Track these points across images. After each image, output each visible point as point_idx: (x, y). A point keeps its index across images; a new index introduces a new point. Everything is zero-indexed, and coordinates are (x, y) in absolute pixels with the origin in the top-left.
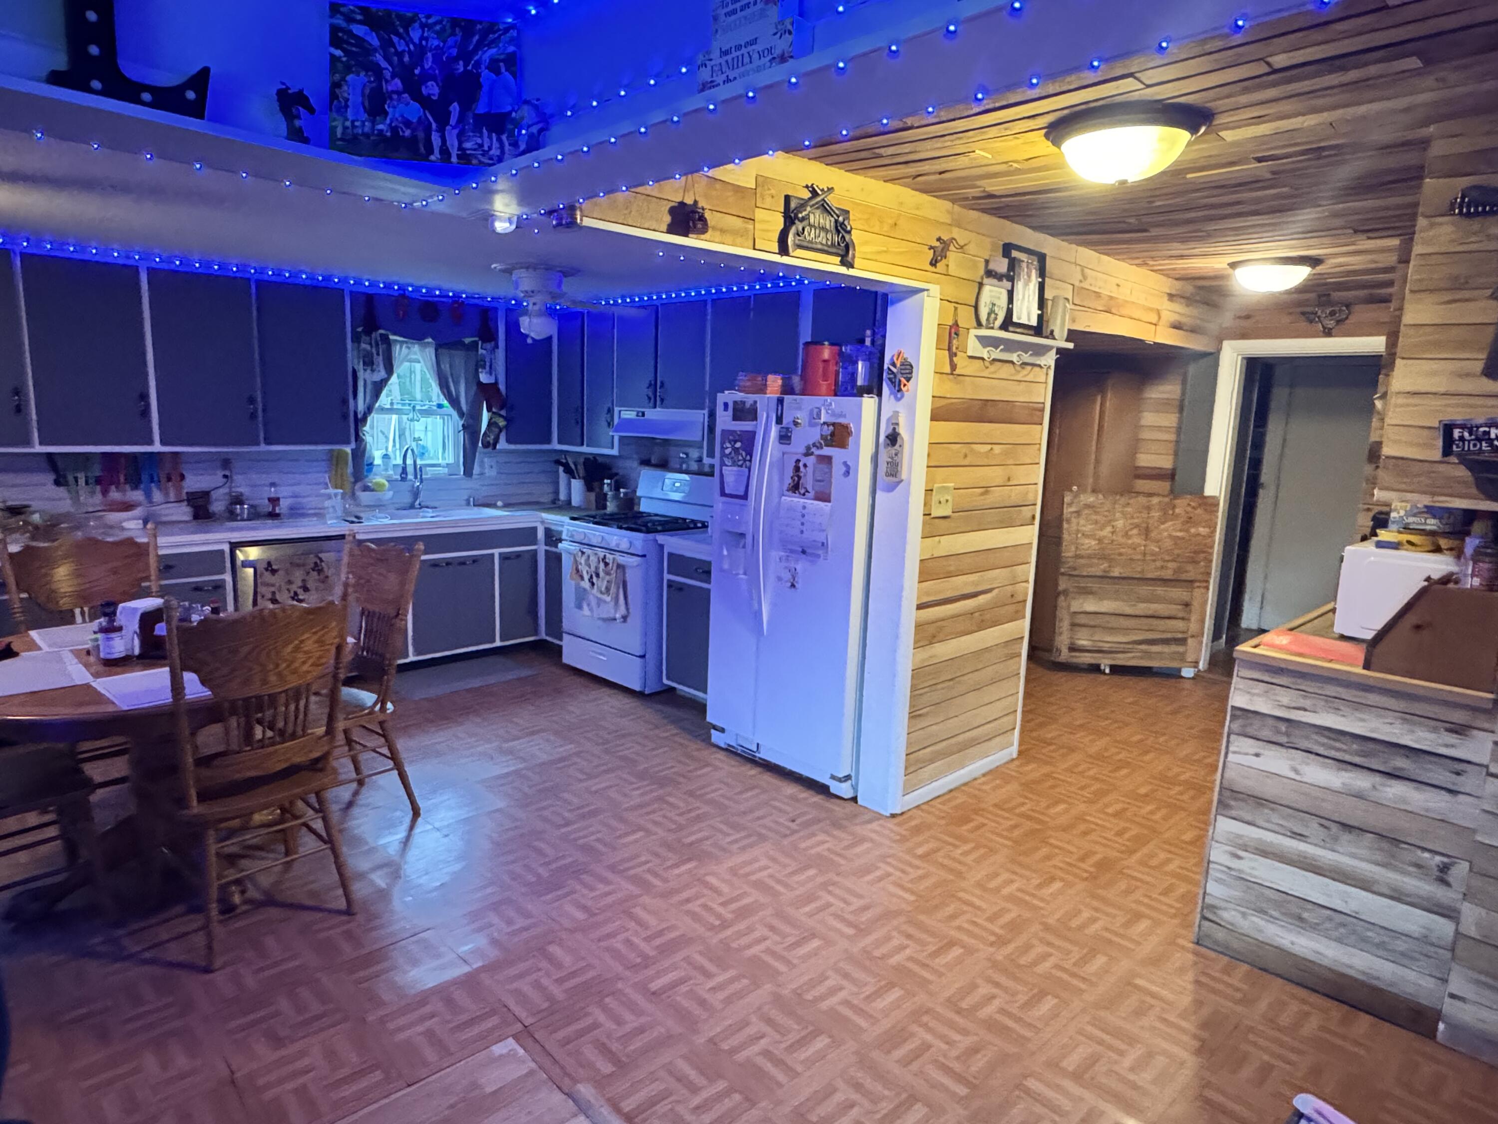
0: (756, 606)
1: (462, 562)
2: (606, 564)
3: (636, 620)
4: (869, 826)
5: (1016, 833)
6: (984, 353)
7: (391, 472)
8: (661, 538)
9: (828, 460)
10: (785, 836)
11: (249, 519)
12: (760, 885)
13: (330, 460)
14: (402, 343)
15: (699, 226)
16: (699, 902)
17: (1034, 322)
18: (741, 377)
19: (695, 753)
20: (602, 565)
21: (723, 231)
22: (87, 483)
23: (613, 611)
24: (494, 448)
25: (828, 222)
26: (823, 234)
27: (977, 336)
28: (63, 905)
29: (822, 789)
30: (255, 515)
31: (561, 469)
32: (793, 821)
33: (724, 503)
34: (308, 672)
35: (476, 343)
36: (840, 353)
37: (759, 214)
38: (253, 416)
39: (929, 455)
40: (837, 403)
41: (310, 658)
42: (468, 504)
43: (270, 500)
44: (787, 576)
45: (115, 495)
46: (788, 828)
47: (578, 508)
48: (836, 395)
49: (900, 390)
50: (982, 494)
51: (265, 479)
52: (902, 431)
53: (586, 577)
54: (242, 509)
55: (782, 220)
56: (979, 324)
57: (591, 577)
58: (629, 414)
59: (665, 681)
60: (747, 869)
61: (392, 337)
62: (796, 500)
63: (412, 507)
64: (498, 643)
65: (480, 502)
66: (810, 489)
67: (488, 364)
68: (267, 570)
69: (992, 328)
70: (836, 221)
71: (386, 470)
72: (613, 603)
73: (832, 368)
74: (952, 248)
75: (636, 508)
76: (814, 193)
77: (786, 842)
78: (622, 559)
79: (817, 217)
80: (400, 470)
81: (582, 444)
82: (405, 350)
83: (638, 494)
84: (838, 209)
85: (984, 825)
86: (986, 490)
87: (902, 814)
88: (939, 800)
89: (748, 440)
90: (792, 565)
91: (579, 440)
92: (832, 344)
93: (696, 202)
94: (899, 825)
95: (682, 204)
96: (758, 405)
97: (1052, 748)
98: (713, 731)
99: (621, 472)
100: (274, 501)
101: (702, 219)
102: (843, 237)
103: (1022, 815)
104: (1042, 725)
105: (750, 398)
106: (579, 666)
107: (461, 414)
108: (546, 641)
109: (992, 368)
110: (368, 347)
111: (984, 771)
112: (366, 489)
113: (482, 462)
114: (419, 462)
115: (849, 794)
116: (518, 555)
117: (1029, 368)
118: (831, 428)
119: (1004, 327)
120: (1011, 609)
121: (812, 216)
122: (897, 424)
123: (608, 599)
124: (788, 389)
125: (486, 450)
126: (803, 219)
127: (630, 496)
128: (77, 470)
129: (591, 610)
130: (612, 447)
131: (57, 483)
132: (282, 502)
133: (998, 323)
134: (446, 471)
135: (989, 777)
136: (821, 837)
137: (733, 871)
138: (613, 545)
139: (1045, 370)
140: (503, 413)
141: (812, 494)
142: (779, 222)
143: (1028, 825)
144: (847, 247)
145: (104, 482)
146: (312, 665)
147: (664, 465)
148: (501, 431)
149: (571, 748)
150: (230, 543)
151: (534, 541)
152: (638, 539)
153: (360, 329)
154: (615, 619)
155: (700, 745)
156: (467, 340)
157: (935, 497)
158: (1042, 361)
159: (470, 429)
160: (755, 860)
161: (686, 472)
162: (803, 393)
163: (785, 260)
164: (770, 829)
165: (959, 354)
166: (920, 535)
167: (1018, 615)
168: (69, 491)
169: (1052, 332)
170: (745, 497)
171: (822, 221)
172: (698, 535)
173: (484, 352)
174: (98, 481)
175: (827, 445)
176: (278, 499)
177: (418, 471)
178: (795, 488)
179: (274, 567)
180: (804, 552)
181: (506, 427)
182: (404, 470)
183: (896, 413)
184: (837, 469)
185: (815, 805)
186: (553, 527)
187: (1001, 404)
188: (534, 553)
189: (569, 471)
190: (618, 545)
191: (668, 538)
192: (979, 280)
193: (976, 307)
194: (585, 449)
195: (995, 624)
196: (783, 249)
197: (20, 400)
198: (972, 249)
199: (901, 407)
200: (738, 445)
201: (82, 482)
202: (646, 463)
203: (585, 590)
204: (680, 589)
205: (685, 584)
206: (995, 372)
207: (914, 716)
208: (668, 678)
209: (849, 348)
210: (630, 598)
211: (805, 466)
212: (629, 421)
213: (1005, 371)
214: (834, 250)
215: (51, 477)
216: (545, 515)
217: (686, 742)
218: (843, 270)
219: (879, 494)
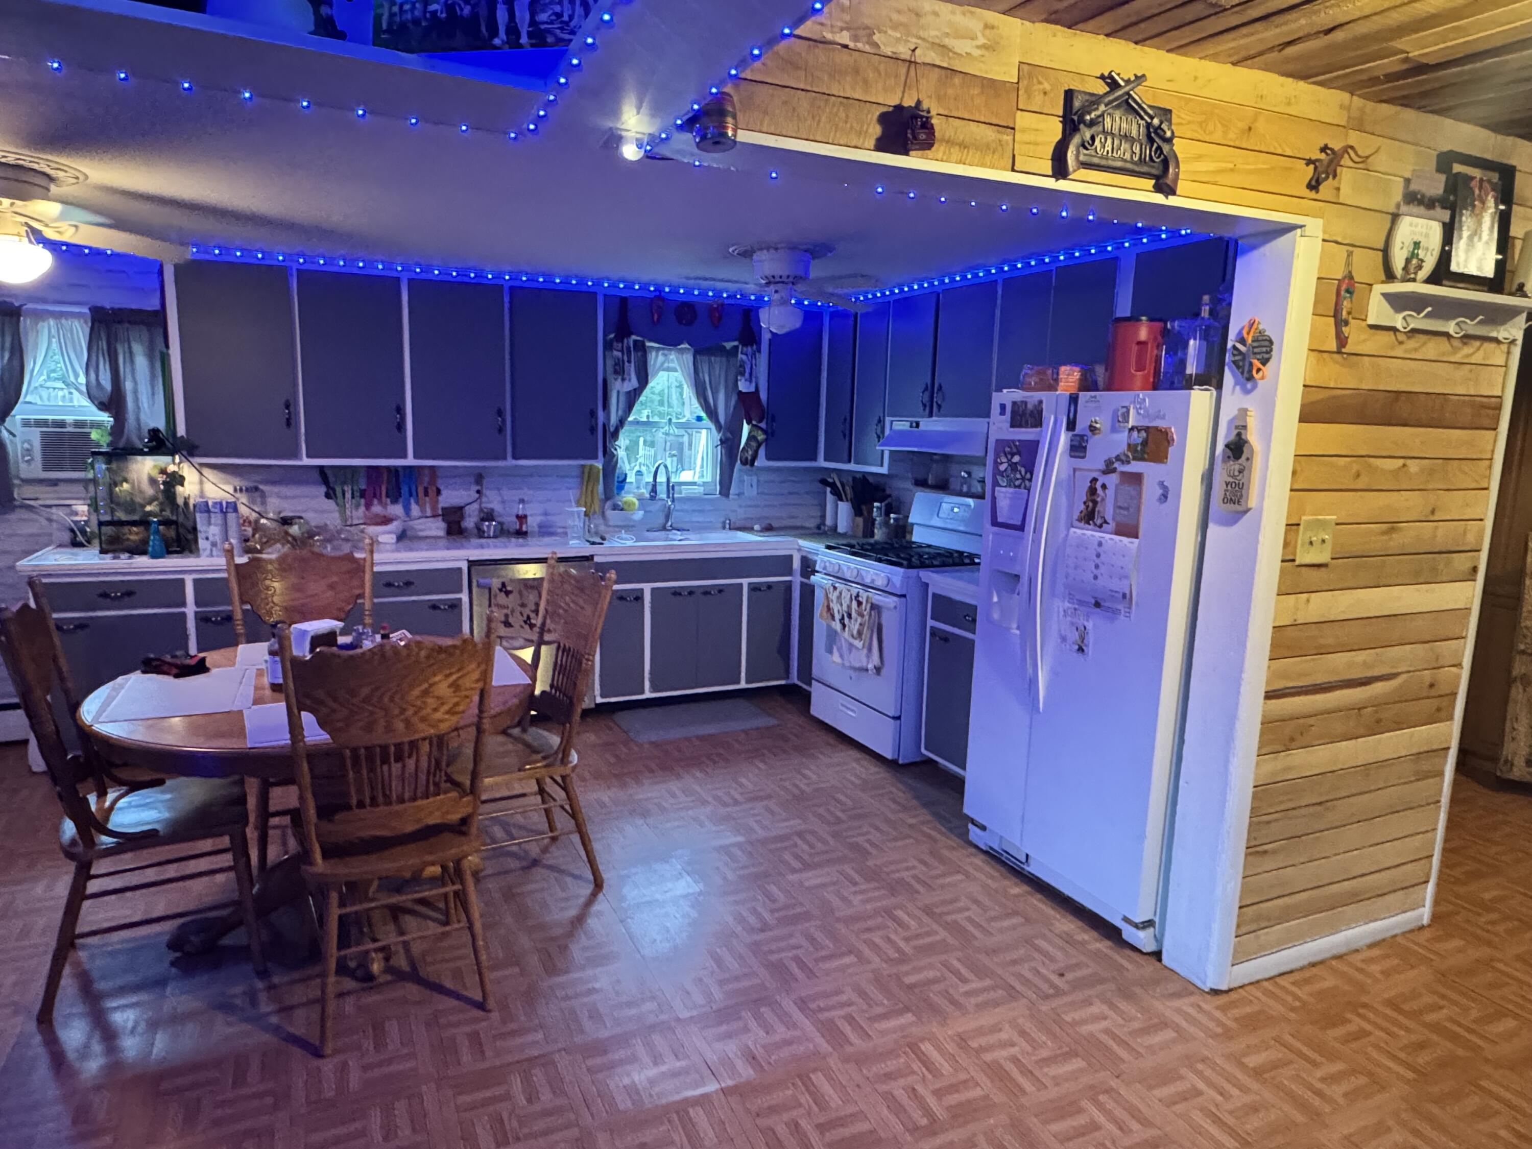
0: (1030, 671)
1: (706, 592)
2: (860, 604)
3: (891, 670)
4: (1177, 1003)
5: (1422, 1059)
6: (1398, 321)
7: (643, 490)
8: (926, 575)
9: (1137, 478)
10: (1047, 997)
11: (495, 537)
12: (996, 1072)
13: (582, 476)
14: (658, 349)
15: (923, 136)
16: (902, 1082)
17: (1489, 271)
18: (1026, 369)
19: (945, 852)
20: (854, 604)
21: (963, 146)
22: (353, 497)
23: (864, 660)
24: (752, 464)
25: (1135, 128)
26: (1125, 146)
27: (1386, 296)
28: (226, 941)
29: (1110, 932)
30: (503, 532)
31: (829, 489)
32: (1062, 975)
33: (995, 534)
34: (441, 721)
35: (736, 347)
36: (1165, 332)
37: (1022, 120)
38: (501, 430)
39: (1294, 473)
40: (1152, 400)
41: (443, 704)
42: (724, 528)
43: (518, 517)
44: (1074, 636)
45: (377, 509)
46: (1052, 985)
47: (844, 535)
48: (1155, 388)
49: (1250, 378)
50: (1384, 533)
51: (516, 495)
52: (1253, 437)
53: (838, 617)
54: (489, 527)
55: (1060, 126)
56: (1390, 276)
57: (843, 618)
58: (902, 425)
59: (923, 750)
60: (983, 1041)
61: (648, 344)
62: (1090, 534)
63: (664, 528)
64: (743, 685)
65: (737, 525)
66: (1109, 518)
67: (748, 371)
68: (501, 590)
69: (1414, 280)
70: (1149, 125)
71: (638, 488)
72: (865, 651)
73: (1151, 351)
74: (1346, 161)
75: (908, 537)
76: (1113, 84)
77: (1045, 1007)
78: (878, 598)
79: (1116, 121)
80: (650, 488)
81: (849, 461)
82: (661, 358)
83: (910, 520)
84: (1150, 107)
85: (1366, 1034)
86: (1393, 526)
87: (1230, 990)
88: (1291, 978)
89: (1029, 450)
90: (1081, 621)
91: (846, 457)
92: (1151, 320)
93: (919, 103)
94: (1223, 1009)
95: (899, 108)
96: (1044, 406)
97: (1494, 916)
98: (970, 826)
99: (895, 494)
100: (522, 518)
101: (927, 126)
102: (1159, 148)
103: (1436, 1028)
104: (1475, 875)
105: (1033, 397)
106: (827, 721)
107: (719, 427)
108: (797, 686)
109: (1412, 344)
110: (619, 354)
111: (1369, 941)
112: (615, 507)
113: (742, 481)
114: (673, 480)
115: (1150, 947)
116: (769, 586)
117: (1477, 343)
118: (1143, 434)
119: (1435, 278)
120: (1429, 705)
121: (1108, 120)
122: (1245, 427)
123: (858, 644)
124: (1088, 384)
125: (744, 467)
126: (1092, 123)
127: (901, 523)
128: (344, 483)
129: (841, 656)
130: (882, 465)
131: (328, 496)
132: (529, 519)
133: (1423, 274)
134: (701, 489)
135: (1376, 952)
136: (1097, 1008)
137: (962, 1040)
138: (868, 581)
139: (1504, 347)
140: (763, 425)
141: (1112, 526)
142: (1054, 130)
143: (1444, 1047)
144: (1165, 163)
145: (367, 496)
146: (447, 712)
147: (943, 486)
148: (759, 445)
149: (796, 824)
150: (469, 561)
151: (790, 572)
152: (897, 575)
153: (612, 336)
154: (867, 670)
155: (954, 841)
156: (729, 345)
157: (1302, 536)
158: (1502, 333)
159: (729, 444)
160: (996, 1029)
161: (969, 495)
162: (1109, 388)
163: (1062, 185)
164: (1026, 982)
165: (1352, 321)
166: (1275, 591)
167: (1441, 714)
168: (337, 504)
169: (1521, 287)
170: (1021, 528)
171: (1124, 125)
172: (965, 572)
173: (744, 357)
174: (363, 494)
175: (1135, 459)
176: (525, 517)
177: (671, 487)
178: (1089, 516)
179: (509, 588)
180: (1097, 605)
181: (766, 440)
182: (654, 489)
183: (1244, 412)
184: (1150, 490)
185: (1097, 956)
186: (810, 556)
187: (1422, 397)
188: (788, 586)
189: (836, 493)
190: (873, 581)
191: (934, 575)
192: (1392, 209)
193: (1386, 252)
194: (852, 467)
195: (1399, 725)
196: (1060, 170)
197: (289, 413)
198: (1381, 162)
199: (1251, 403)
200: (1016, 459)
201: (348, 495)
202: (922, 483)
203: (836, 632)
204: (946, 640)
205: (953, 634)
206: (1416, 350)
207: (1254, 851)
208: (926, 749)
209: (1176, 324)
210: (885, 645)
211: (1104, 487)
212: (901, 433)
213: (1432, 348)
214: (1145, 169)
215: (323, 489)
216: (802, 543)
217: (938, 836)
218: (1159, 199)
219: (1212, 529)
